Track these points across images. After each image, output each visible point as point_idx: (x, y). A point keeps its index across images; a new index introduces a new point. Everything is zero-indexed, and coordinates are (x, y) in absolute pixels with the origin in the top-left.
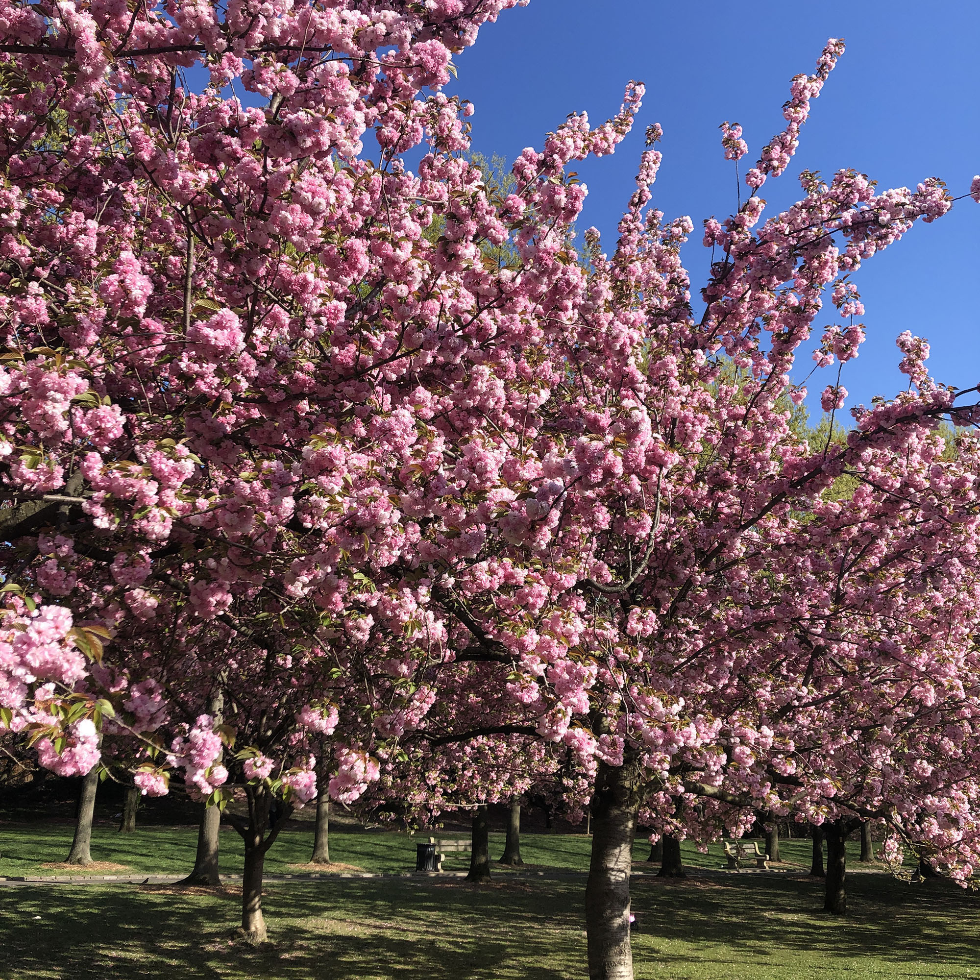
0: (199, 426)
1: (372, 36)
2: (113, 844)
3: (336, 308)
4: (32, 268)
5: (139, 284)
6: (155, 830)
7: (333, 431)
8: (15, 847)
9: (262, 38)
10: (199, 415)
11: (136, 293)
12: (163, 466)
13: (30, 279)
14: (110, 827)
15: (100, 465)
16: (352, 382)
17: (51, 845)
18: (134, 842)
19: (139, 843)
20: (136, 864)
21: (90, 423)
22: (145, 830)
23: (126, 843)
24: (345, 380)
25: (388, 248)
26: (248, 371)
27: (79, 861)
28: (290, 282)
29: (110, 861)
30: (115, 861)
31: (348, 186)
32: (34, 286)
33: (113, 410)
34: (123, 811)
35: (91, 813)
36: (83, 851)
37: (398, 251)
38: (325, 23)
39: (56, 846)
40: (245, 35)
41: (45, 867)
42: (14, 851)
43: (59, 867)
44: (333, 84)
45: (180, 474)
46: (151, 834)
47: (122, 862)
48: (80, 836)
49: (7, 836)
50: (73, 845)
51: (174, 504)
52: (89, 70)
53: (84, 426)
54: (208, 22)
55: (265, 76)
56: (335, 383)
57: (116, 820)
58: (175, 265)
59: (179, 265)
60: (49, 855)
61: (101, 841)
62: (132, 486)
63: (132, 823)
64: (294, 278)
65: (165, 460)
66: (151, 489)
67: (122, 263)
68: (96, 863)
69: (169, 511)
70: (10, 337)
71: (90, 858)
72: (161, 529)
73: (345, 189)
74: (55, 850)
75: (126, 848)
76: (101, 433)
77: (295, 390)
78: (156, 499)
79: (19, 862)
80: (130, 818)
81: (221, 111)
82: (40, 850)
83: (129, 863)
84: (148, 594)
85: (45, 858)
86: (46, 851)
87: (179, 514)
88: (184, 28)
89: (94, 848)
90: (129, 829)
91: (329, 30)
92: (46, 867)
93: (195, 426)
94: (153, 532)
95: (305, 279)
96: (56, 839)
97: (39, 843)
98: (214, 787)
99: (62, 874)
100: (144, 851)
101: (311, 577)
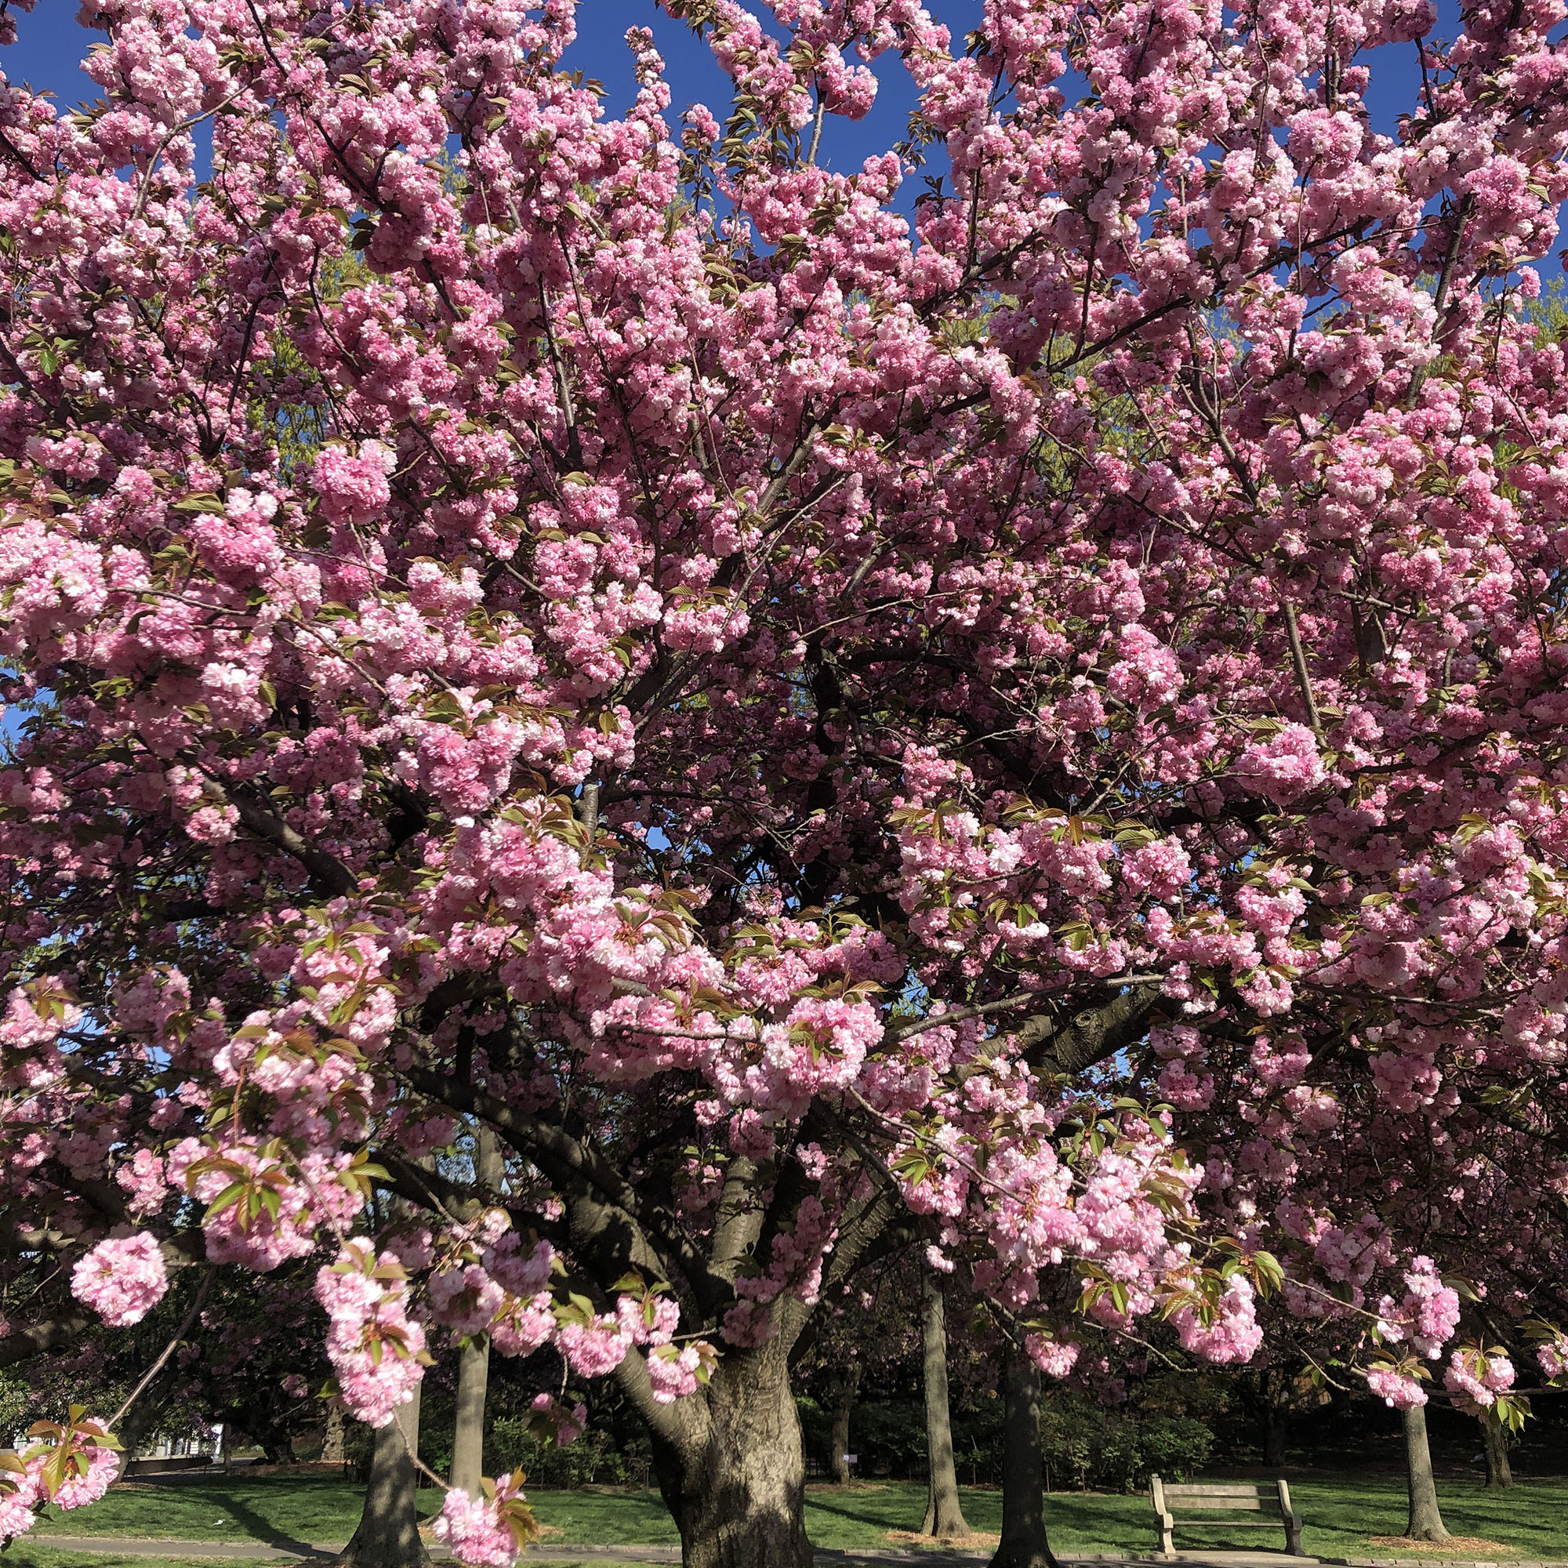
0: (1329, 826)
1: (1429, 170)
2: (1479, 1507)
3: (1494, 585)
4: (1074, 657)
5: (1155, 663)
6: (1550, 1484)
7: (1533, 781)
8: (1324, 1510)
9: (1265, 250)
10: (1324, 809)
11: (1154, 677)
12: (1255, 907)
13: (1072, 674)
14: (1471, 1479)
15: (1168, 925)
16: (1545, 696)
17: (1378, 1508)
18: (1516, 1505)
19: (1524, 1506)
20: (1526, 1542)
21: (1142, 870)
22: (1533, 1483)
23: (1503, 1505)
24: (1534, 696)
25: (1535, 470)
26: (1363, 732)
27: (1428, 1536)
28: (1401, 573)
29: (1479, 1536)
30: (1489, 1537)
31: (1449, 399)
32: (1080, 680)
33: (1169, 844)
34: (1483, 1450)
35: (1426, 1453)
36: (1431, 1520)
37: (1554, 470)
38: (1348, 186)
39: (1386, 1509)
40: (1239, 256)
41: (1376, 1543)
42: (1322, 1516)
43: (1399, 1545)
44: (1355, 284)
45: (1284, 914)
46: (1543, 1490)
47: (1501, 1539)
48: (1418, 1493)
49: (1309, 1491)
50: (1411, 1509)
51: (1290, 957)
52: (1015, 416)
53: (1134, 875)
54: (1180, 262)
55: (1252, 315)
56: (1520, 705)
57: (1478, 1465)
58: (1263, 590)
59: (1269, 587)
60: (1379, 1523)
61: (1458, 1502)
62: (1217, 945)
63: (1506, 1472)
64: (1405, 565)
65: (1255, 897)
66: (1245, 946)
67: (1126, 642)
68: (1456, 1539)
69: (1282, 971)
70: (1066, 759)
71: (1444, 1531)
72: (1276, 999)
73: (1446, 405)
74: (1386, 1515)
75: (1504, 1515)
76: (1160, 878)
77: (1457, 733)
78: (1257, 956)
79: (1334, 1534)
80: (1498, 1462)
81: (1258, 356)
82: (1362, 1513)
83: (1513, 1540)
84: (1317, 1091)
85: (1372, 1528)
86: (1372, 1516)
87: (1299, 971)
88: (1152, 284)
89: (1446, 1514)
90: (1502, 1482)
91: (1358, 194)
92: (1378, 1544)
93: (1323, 827)
94: (1266, 1007)
95: (1424, 561)
96: (1385, 1497)
97: (1358, 1503)
98: (1495, 1394)
99: (1404, 1556)
100: (1537, 1522)
101: (1539, 1029)
